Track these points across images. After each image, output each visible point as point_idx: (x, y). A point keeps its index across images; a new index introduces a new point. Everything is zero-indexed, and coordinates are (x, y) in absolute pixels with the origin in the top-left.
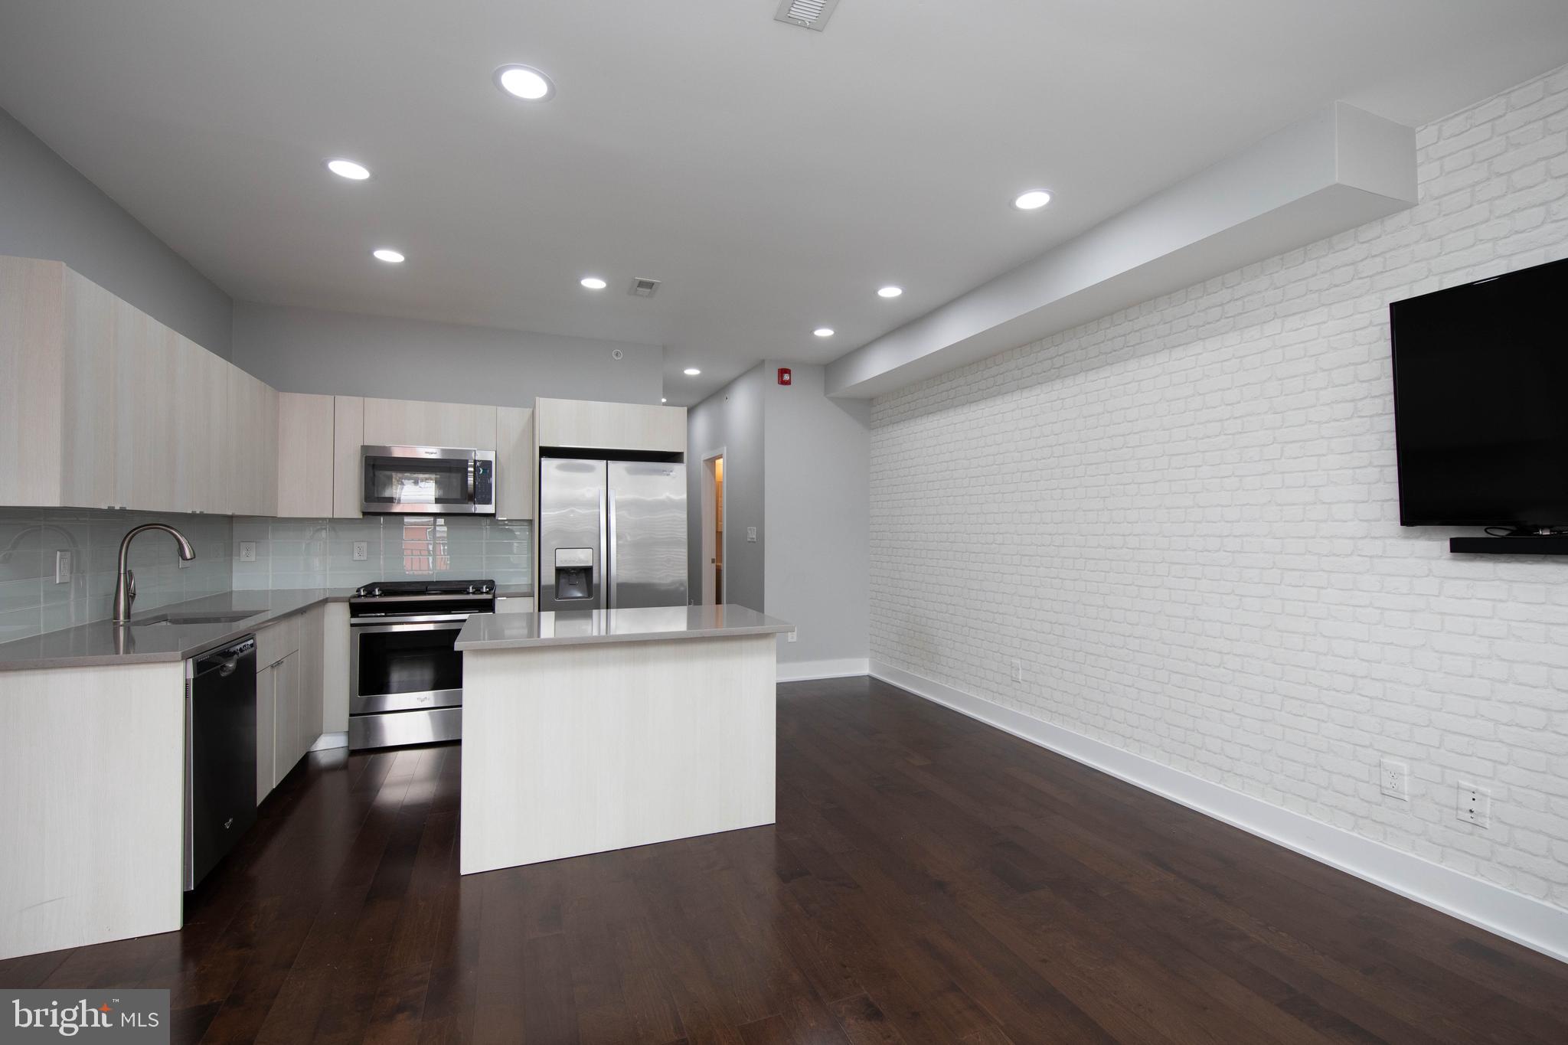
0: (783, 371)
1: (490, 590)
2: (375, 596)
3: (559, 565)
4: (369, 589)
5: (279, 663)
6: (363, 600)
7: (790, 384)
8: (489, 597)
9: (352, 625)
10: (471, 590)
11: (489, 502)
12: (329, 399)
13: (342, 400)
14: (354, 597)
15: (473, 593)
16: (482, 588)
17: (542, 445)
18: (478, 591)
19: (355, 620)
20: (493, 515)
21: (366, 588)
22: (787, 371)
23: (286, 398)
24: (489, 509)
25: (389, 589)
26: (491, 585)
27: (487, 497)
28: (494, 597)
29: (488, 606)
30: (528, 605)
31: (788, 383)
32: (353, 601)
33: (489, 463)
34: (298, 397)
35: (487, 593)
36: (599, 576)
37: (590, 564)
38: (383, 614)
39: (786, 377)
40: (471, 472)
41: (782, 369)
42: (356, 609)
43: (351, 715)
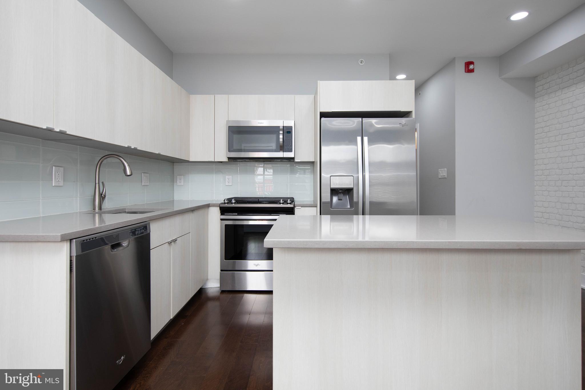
0: (468, 64)
1: (292, 202)
2: (232, 203)
3: (333, 186)
4: (230, 200)
5: (175, 241)
6: (226, 205)
7: (473, 71)
8: (292, 206)
9: (222, 220)
10: (282, 202)
11: (291, 151)
12: (212, 96)
13: (218, 97)
14: (222, 204)
15: (283, 203)
16: (288, 201)
17: (322, 111)
18: (285, 202)
19: (223, 217)
20: (293, 159)
21: (228, 199)
22: (472, 63)
23: (193, 98)
24: (290, 155)
25: (239, 200)
26: (292, 200)
27: (290, 148)
28: (294, 207)
29: (290, 211)
30: (314, 211)
31: (472, 71)
32: (222, 206)
33: (291, 128)
34: (198, 97)
35: (290, 203)
36: (358, 195)
37: (351, 186)
38: (237, 214)
39: (471, 67)
40: (281, 134)
41: (468, 62)
42: (224, 210)
43: (221, 270)
